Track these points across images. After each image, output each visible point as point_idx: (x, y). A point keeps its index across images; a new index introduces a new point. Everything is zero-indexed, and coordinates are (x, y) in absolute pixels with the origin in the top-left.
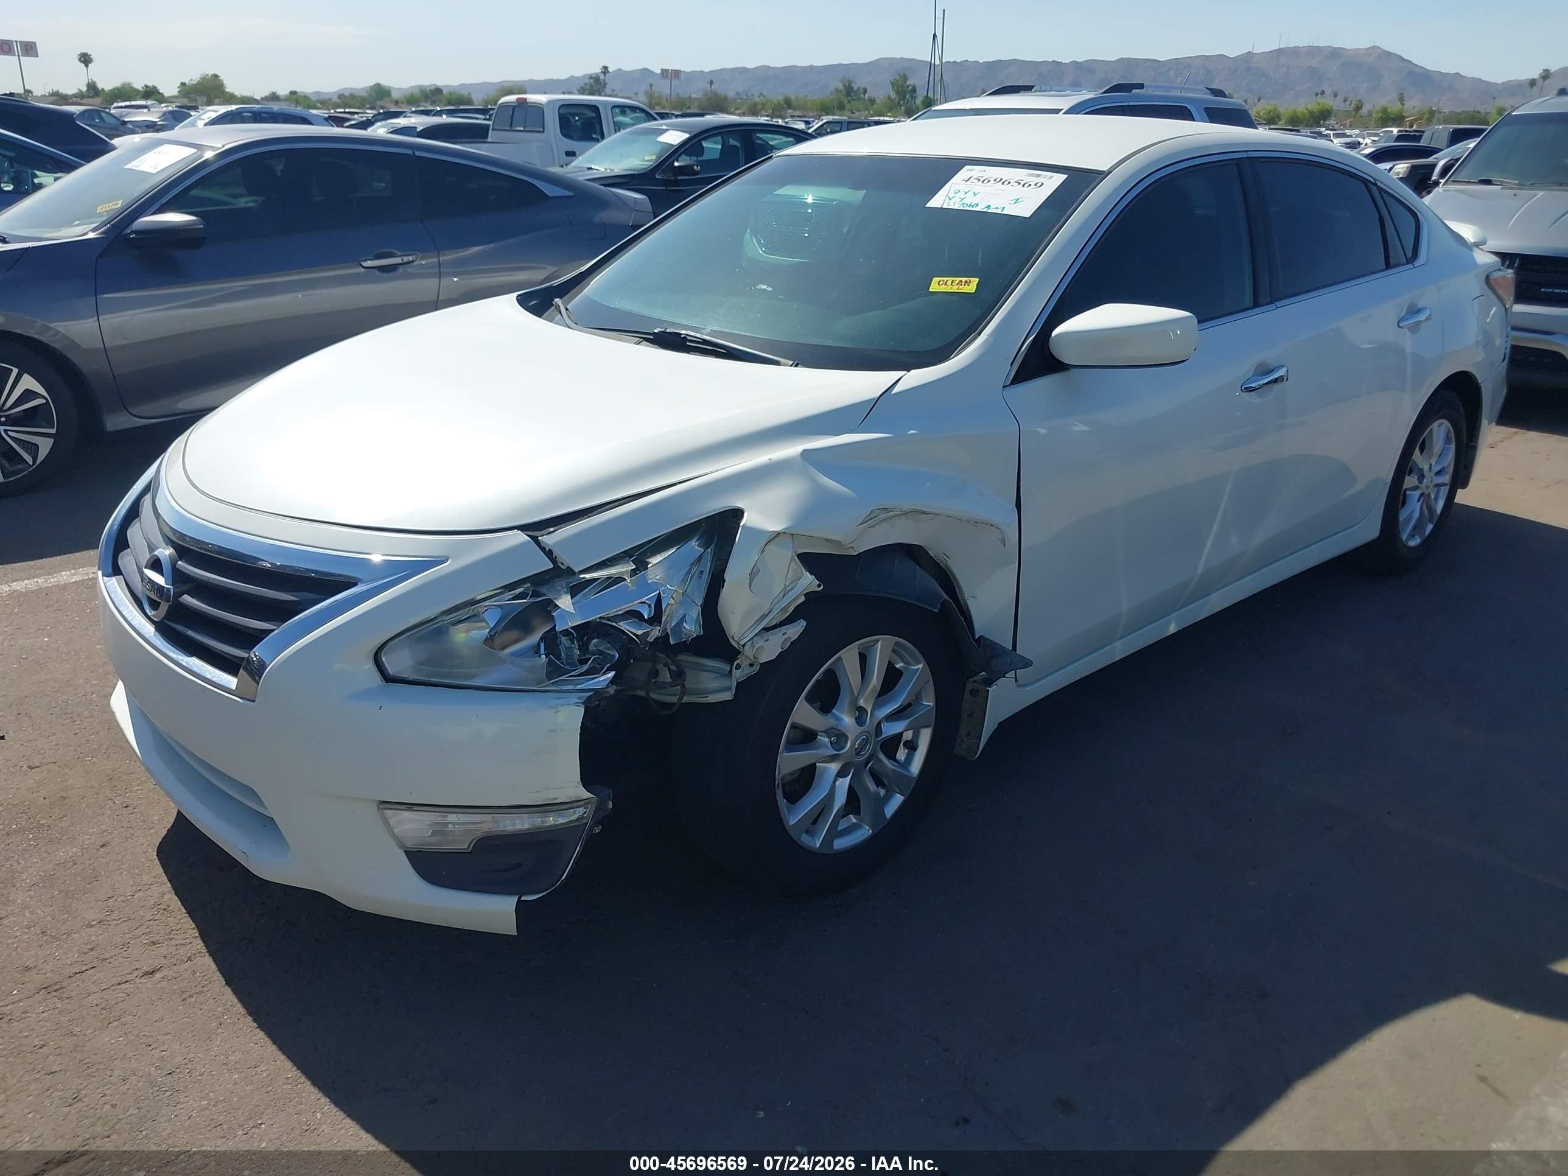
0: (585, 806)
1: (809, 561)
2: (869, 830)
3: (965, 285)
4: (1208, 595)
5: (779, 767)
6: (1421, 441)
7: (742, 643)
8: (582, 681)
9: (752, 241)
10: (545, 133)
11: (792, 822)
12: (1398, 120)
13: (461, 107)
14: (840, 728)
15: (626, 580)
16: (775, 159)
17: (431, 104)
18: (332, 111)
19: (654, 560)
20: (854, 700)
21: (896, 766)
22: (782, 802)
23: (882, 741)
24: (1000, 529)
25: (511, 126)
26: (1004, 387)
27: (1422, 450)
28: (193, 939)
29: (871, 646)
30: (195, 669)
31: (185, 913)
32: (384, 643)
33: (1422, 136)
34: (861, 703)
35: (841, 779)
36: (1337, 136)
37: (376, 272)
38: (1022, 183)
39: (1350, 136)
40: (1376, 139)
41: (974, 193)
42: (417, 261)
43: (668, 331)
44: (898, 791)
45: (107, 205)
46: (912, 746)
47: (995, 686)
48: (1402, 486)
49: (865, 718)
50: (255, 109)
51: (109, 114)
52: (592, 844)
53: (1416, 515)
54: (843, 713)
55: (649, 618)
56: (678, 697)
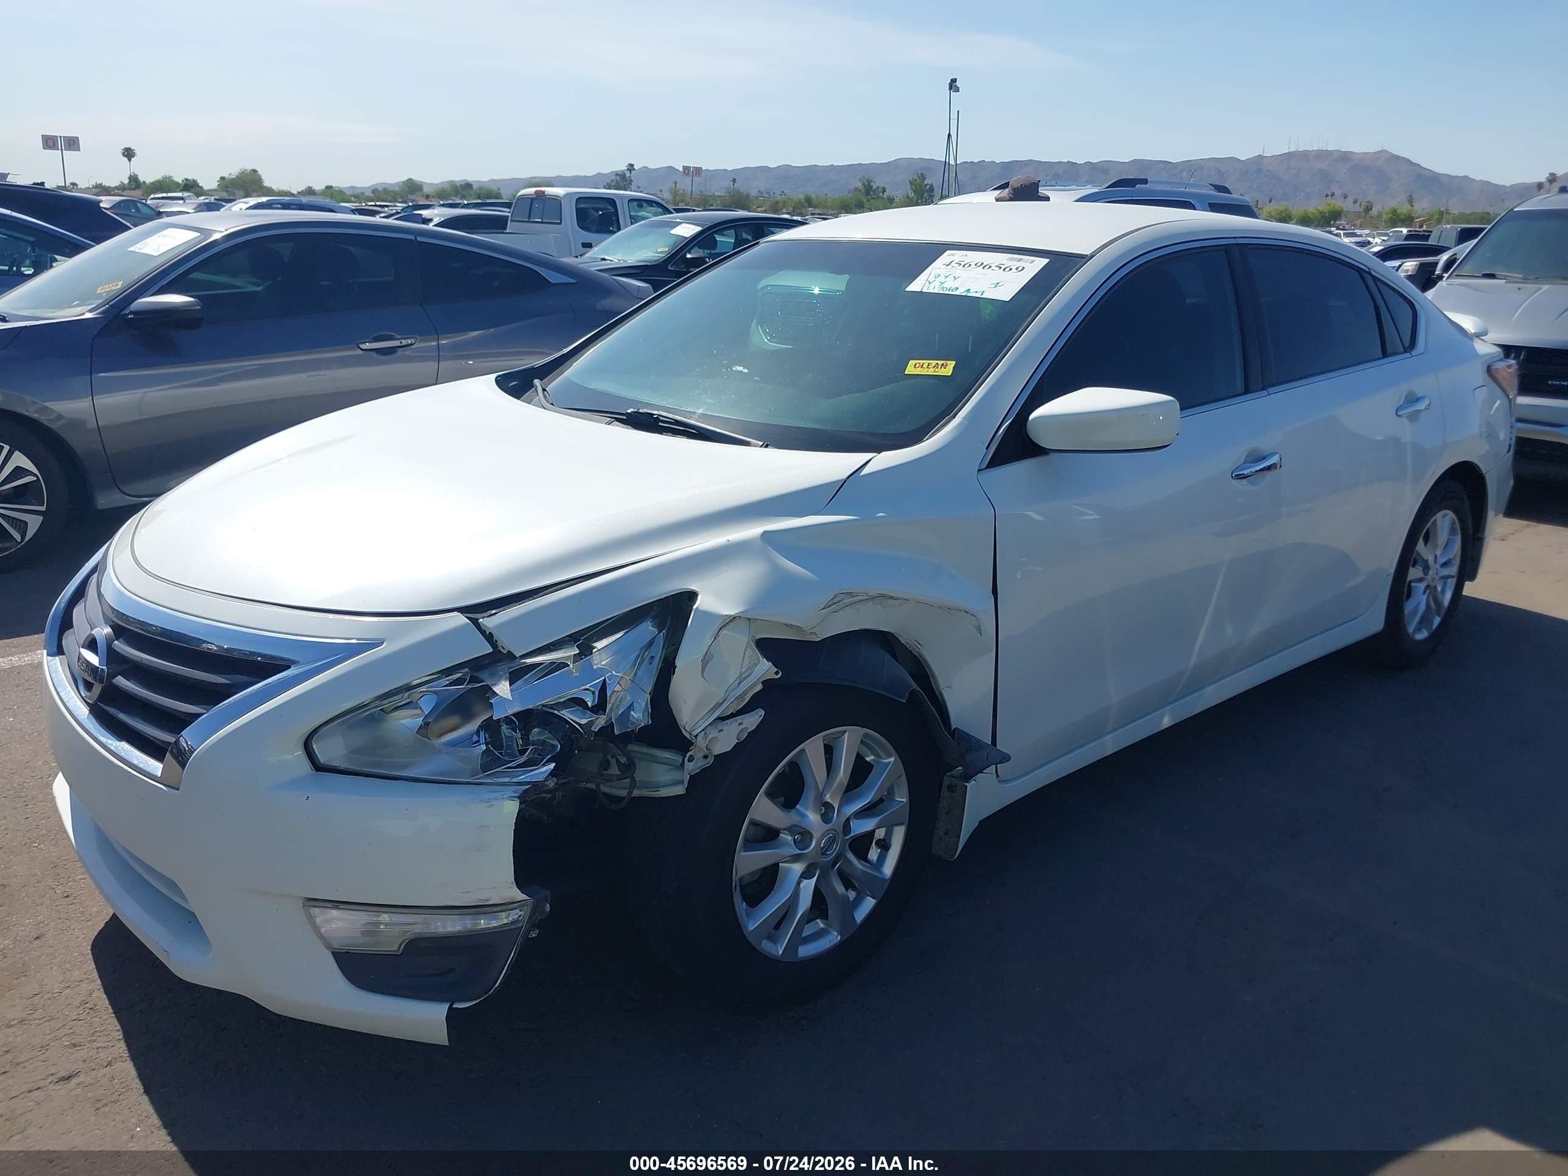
0: (520, 908)
1: (767, 647)
2: (837, 937)
3: (941, 368)
4: (1203, 688)
5: (736, 867)
6: (1424, 531)
7: (695, 733)
8: (520, 773)
9: (758, 330)
10: (563, 223)
11: (752, 926)
12: (1408, 220)
13: (488, 201)
14: (803, 825)
15: (569, 665)
16: (762, 244)
17: (461, 199)
18: (364, 204)
19: (599, 645)
20: (820, 795)
21: (868, 867)
22: (741, 906)
23: (851, 840)
24: (975, 616)
25: (529, 217)
26: (978, 471)
27: (1426, 540)
28: (116, 1042)
29: (837, 738)
30: (123, 754)
31: (112, 1013)
32: (316, 729)
33: (1429, 235)
34: (828, 798)
35: (806, 881)
36: (1347, 235)
37: (375, 355)
38: (1003, 267)
39: (1361, 236)
40: (1386, 238)
41: (954, 277)
42: (416, 344)
43: (641, 411)
44: (869, 893)
45: (107, 286)
46: (884, 846)
47: (974, 782)
48: (1406, 579)
49: (831, 815)
50: (284, 201)
51: (145, 204)
52: (528, 949)
53: (1423, 607)
54: (807, 809)
55: (592, 706)
56: (627, 790)
